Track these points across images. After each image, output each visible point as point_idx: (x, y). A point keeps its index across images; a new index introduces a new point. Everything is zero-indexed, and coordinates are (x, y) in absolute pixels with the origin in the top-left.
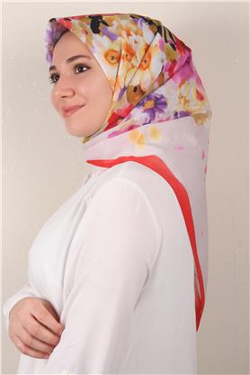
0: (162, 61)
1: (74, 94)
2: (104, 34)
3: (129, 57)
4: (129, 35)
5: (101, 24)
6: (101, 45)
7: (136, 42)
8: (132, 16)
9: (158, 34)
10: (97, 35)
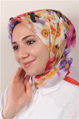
0: (64, 31)
1: (29, 55)
2: (38, 22)
3: (53, 32)
4: (50, 20)
5: (35, 17)
6: (38, 28)
7: (54, 24)
8: (47, 10)
9: (61, 18)
10: (35, 23)
